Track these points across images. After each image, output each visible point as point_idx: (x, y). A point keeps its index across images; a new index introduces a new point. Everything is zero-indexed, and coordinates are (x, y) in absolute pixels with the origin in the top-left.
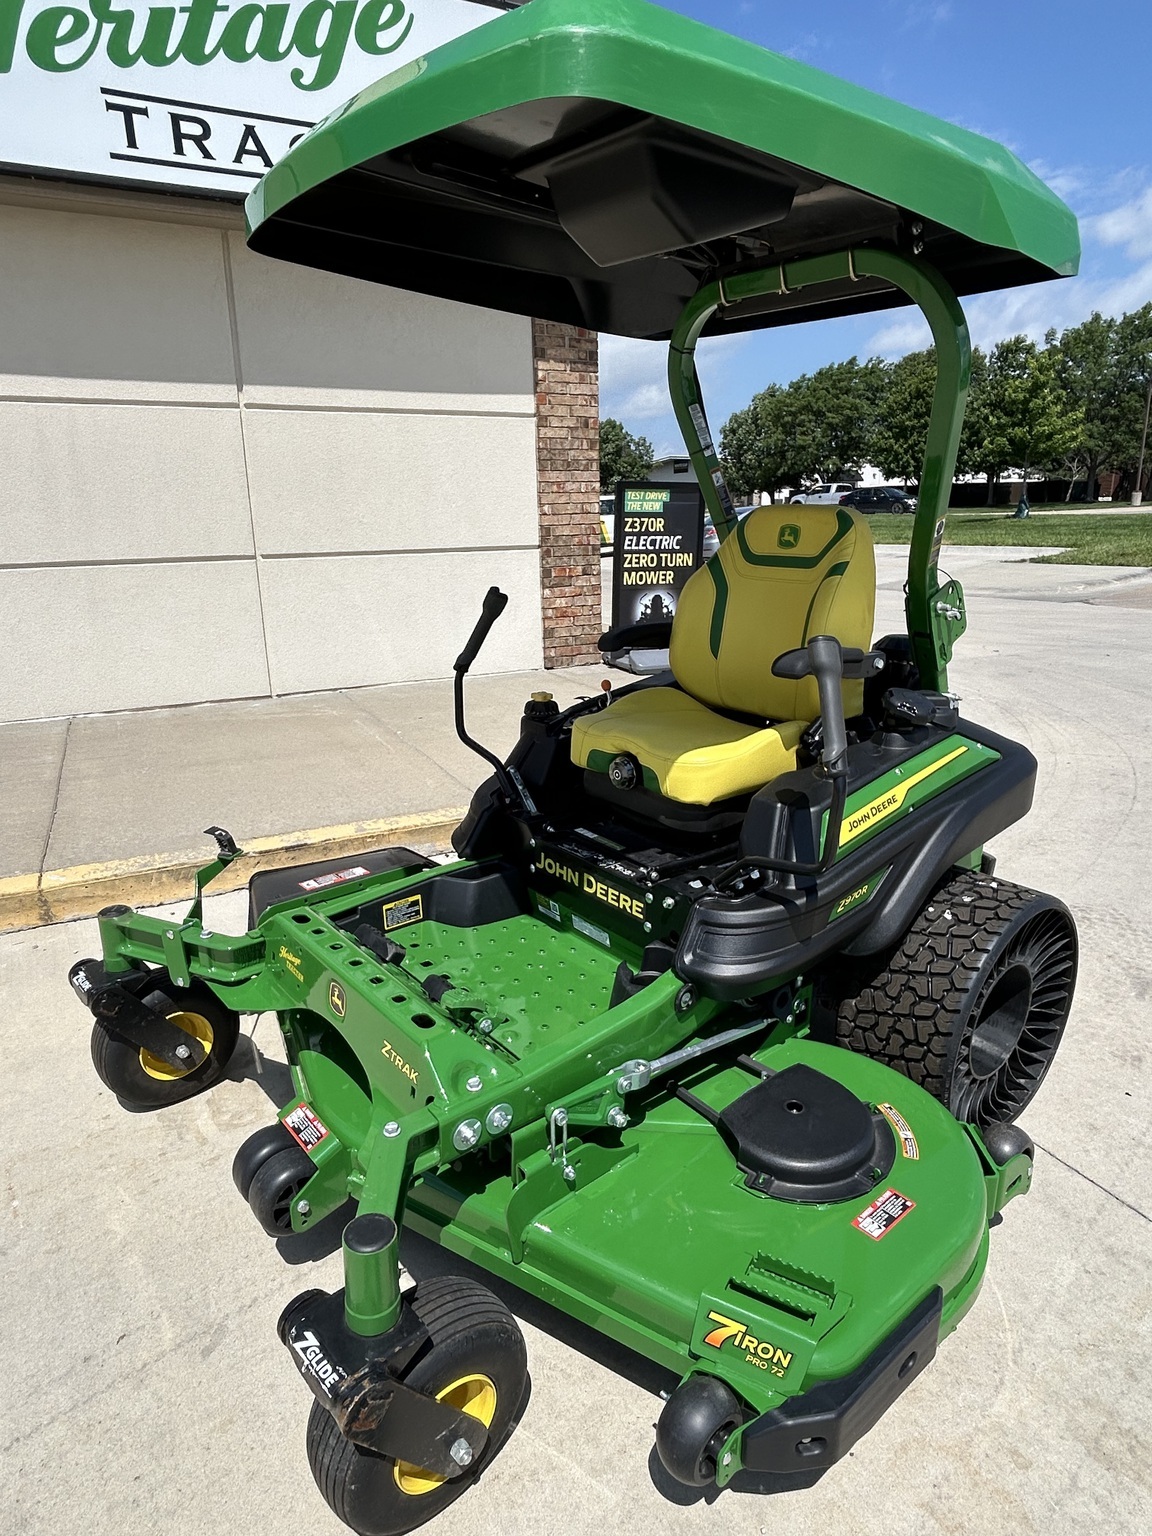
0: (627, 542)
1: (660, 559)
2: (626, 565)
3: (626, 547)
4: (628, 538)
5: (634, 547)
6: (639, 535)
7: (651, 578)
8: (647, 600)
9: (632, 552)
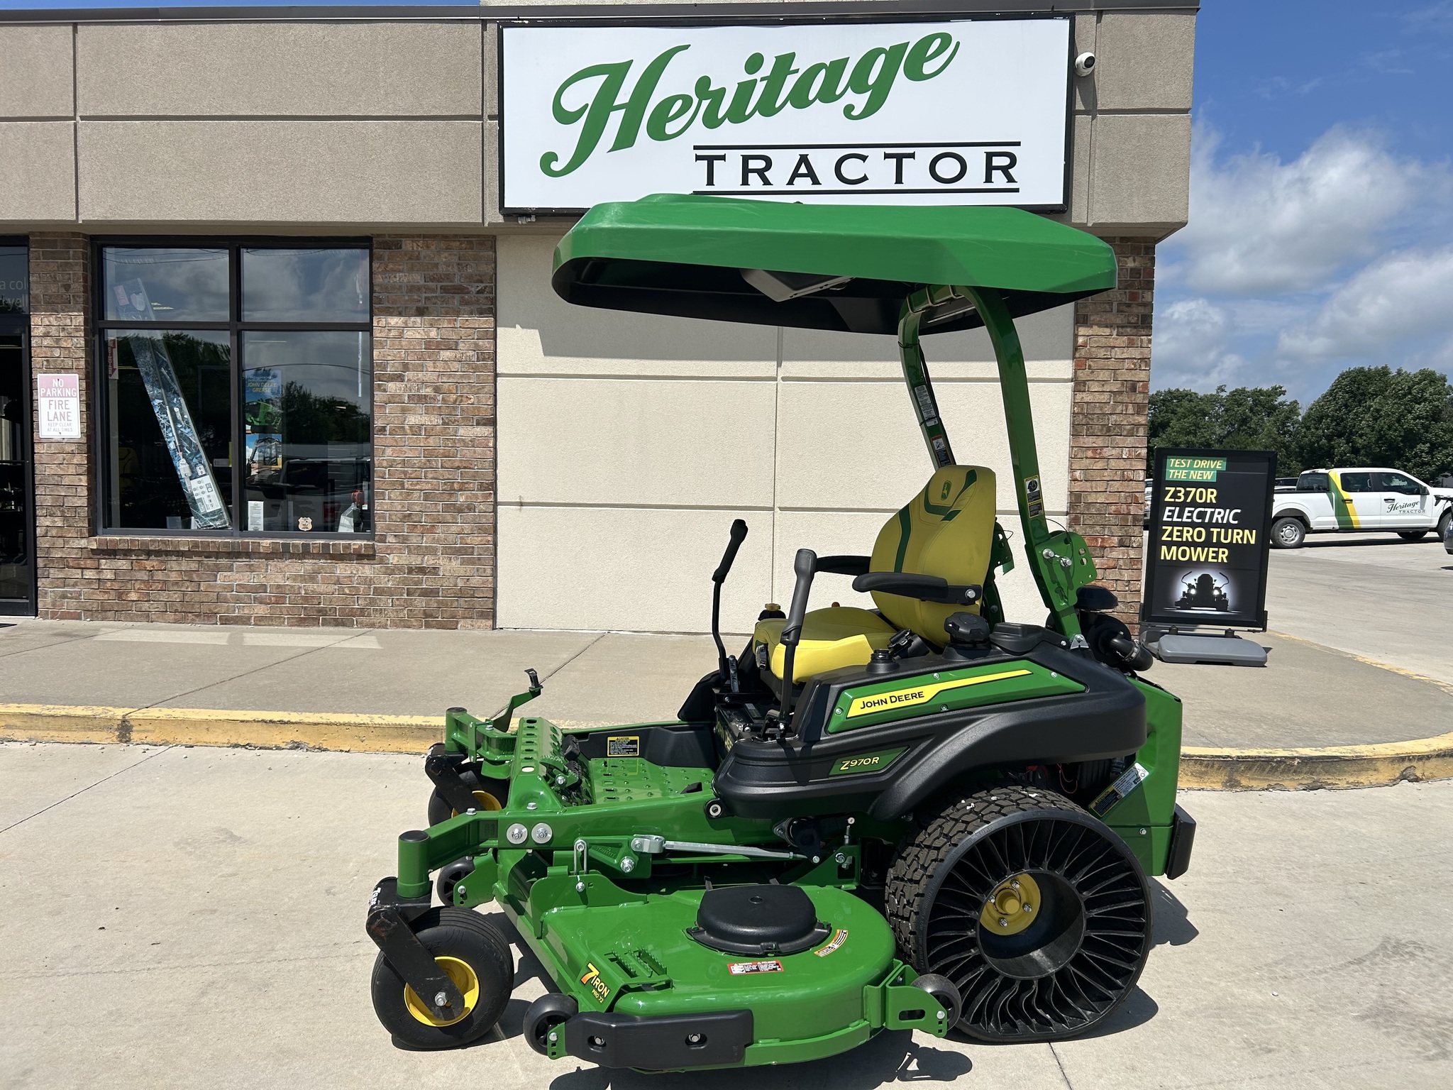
0: (1167, 513)
1: (1209, 535)
2: (1164, 538)
3: (1165, 519)
4: (1168, 508)
5: (1175, 519)
6: (1183, 506)
7: (1198, 554)
8: (1193, 579)
9: (1173, 524)
